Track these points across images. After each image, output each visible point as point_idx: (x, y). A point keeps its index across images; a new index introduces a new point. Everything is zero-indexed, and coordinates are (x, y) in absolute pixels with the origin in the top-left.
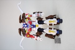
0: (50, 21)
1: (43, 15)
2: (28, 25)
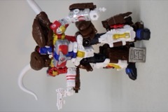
0: (114, 36)
1: (96, 19)
2: (59, 56)
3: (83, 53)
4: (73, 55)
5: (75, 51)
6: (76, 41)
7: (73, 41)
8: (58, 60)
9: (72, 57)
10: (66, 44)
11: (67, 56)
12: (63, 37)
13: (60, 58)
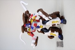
2: (33, 28)
3: (43, 26)
4: (38, 27)
5: (39, 26)
6: (40, 22)
7: (38, 22)
8: (33, 29)
9: (38, 28)
10: (36, 23)
11: (37, 28)
12: (35, 20)
13: (34, 28)
